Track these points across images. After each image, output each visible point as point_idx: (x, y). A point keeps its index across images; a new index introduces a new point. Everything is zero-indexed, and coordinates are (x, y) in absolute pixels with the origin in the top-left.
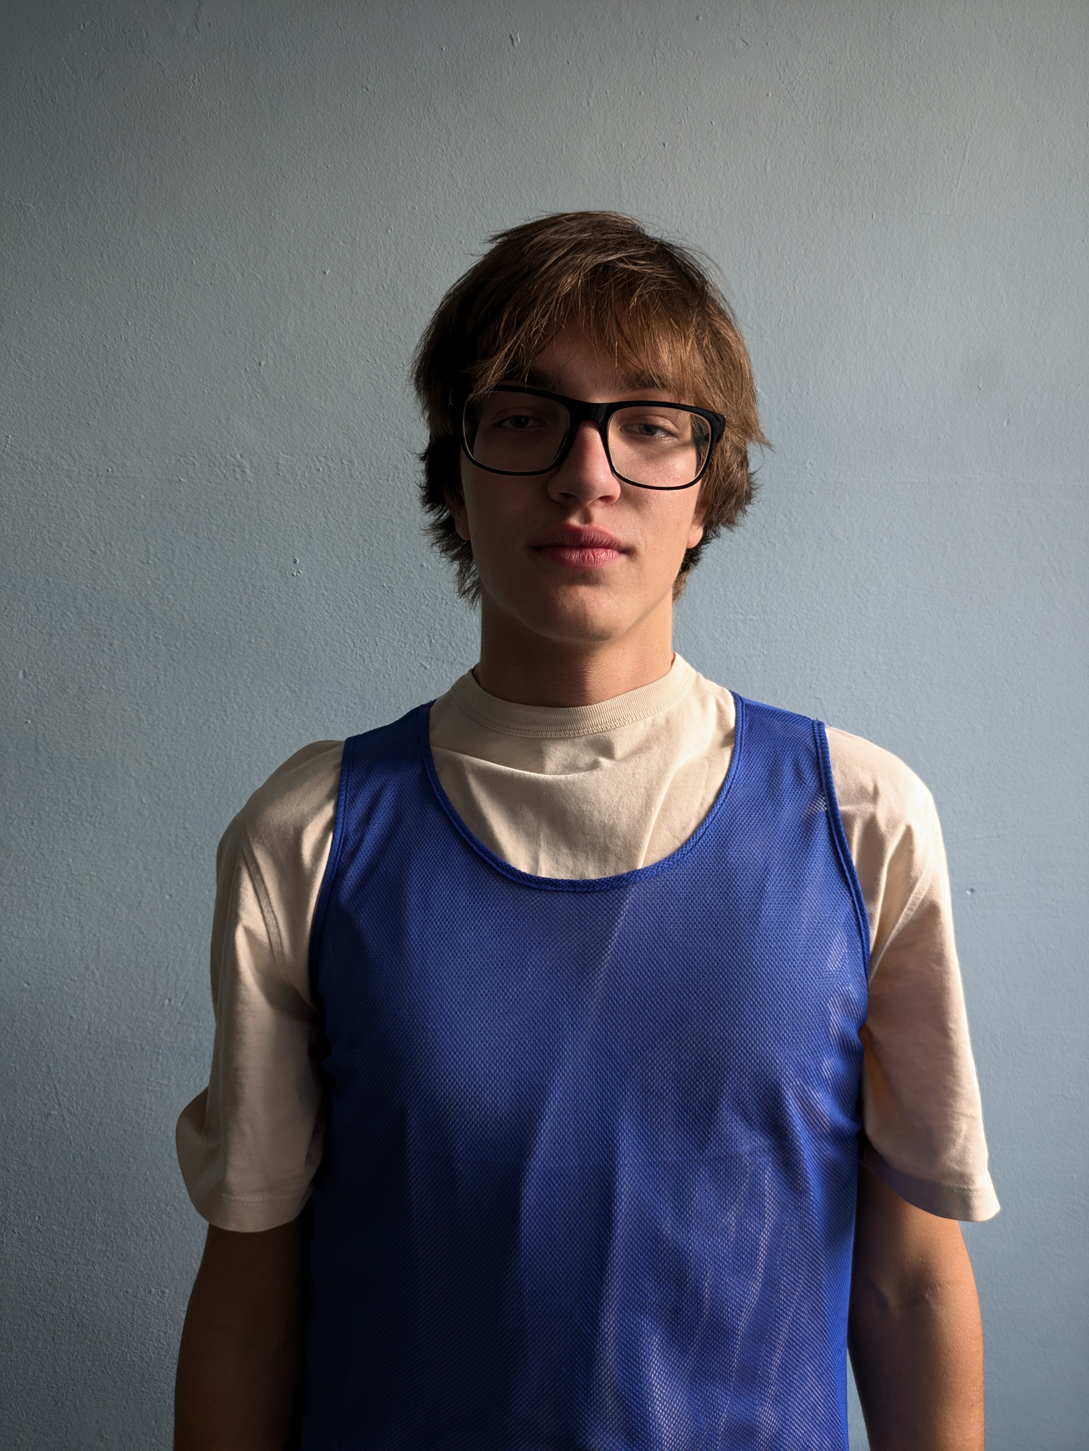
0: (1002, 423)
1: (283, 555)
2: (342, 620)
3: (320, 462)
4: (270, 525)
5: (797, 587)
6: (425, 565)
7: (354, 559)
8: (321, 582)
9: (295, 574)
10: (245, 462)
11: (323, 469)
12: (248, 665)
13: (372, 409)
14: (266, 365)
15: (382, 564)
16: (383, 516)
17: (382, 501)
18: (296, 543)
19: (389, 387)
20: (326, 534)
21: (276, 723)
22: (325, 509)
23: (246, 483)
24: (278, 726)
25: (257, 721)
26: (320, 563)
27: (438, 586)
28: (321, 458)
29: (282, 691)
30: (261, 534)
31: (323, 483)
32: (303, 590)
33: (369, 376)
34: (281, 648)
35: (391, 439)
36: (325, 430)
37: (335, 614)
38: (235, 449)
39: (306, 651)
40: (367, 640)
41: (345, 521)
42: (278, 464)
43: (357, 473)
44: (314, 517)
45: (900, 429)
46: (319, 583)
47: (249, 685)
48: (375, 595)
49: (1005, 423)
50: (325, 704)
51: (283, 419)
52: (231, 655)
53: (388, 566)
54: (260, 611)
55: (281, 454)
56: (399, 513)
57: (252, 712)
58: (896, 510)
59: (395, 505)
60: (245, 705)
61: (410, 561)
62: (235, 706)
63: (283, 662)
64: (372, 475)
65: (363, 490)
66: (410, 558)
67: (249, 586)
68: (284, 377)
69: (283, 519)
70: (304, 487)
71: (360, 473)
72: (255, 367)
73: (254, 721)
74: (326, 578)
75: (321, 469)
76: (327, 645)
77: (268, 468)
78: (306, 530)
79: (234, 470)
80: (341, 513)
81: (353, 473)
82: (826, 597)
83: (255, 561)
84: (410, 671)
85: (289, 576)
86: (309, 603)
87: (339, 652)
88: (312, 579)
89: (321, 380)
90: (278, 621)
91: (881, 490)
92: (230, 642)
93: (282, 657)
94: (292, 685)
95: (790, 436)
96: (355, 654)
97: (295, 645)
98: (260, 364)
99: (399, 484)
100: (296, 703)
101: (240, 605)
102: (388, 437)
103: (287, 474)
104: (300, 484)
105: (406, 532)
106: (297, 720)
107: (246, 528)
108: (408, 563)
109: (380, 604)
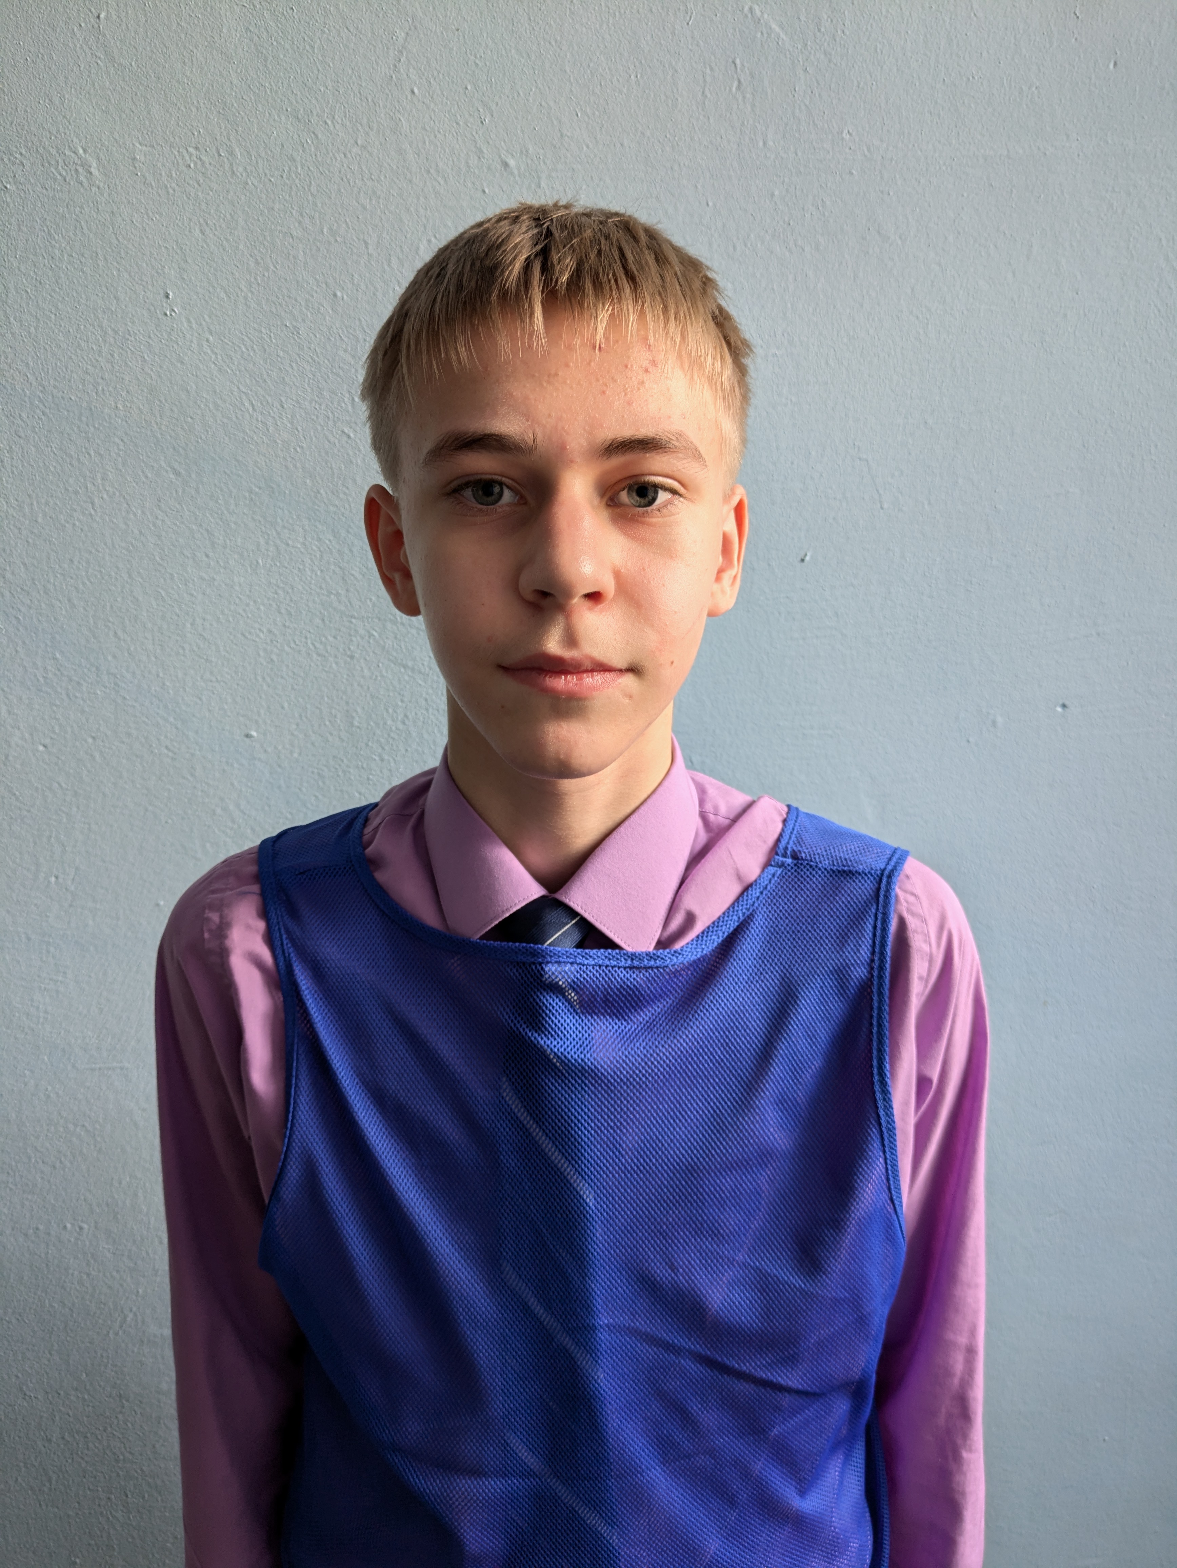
0: (1108, 66)
1: (150, 287)
2: (235, 374)
3: (191, 155)
4: (130, 246)
5: (834, 307)
6: (339, 294)
7: (245, 289)
8: (204, 323)
9: (168, 313)
10: (89, 158)
11: (195, 164)
12: (117, 440)
13: (255, 76)
14: (107, 18)
15: (283, 296)
16: (279, 228)
17: (277, 206)
18: (166, 270)
19: (275, 43)
20: (206, 256)
21: (160, 517)
22: (201, 221)
23: (93, 189)
24: (163, 521)
25: (135, 514)
26: (200, 296)
27: (357, 322)
28: (191, 150)
29: (165, 474)
30: (119, 259)
31: (196, 186)
32: (181, 334)
33: (247, 29)
34: (158, 415)
35: (283, 118)
36: (194, 110)
37: (225, 368)
38: (75, 140)
39: (191, 418)
40: (270, 401)
41: (229, 237)
42: (134, 159)
43: (241, 169)
44: (187, 233)
45: (968, 79)
46: (201, 324)
47: (120, 467)
48: (275, 339)
49: (1111, 66)
50: (222, 490)
51: (136, 94)
52: (94, 427)
53: (290, 297)
54: (126, 365)
55: (138, 145)
56: (300, 223)
57: (128, 504)
58: (965, 195)
59: (294, 212)
60: (117, 494)
61: (319, 290)
62: (105, 496)
63: (161, 434)
64: (261, 171)
65: (251, 193)
66: (318, 286)
67: (110, 331)
68: (133, 35)
69: (147, 237)
70: (171, 191)
71: (245, 169)
72: (92, 20)
73: (131, 516)
74: (210, 317)
75: (192, 166)
76: (217, 410)
77: (122, 167)
78: (179, 251)
79: (76, 170)
80: (224, 226)
81: (235, 170)
82: (873, 320)
83: (115, 297)
84: (329, 442)
85: (160, 316)
86: (189, 353)
87: (234, 419)
88: (192, 320)
89: (183, 37)
90: (151, 379)
91: (944, 168)
92: (91, 409)
93: (160, 429)
94: (176, 466)
95: (820, 95)
96: (255, 421)
97: (176, 410)
98: (98, 17)
99: (297, 181)
100: (184, 490)
101: (100, 359)
102: (279, 116)
103: (147, 174)
104: (166, 187)
105: (311, 250)
106: (187, 513)
107: (99, 251)
108: (316, 292)
109: (283, 351)
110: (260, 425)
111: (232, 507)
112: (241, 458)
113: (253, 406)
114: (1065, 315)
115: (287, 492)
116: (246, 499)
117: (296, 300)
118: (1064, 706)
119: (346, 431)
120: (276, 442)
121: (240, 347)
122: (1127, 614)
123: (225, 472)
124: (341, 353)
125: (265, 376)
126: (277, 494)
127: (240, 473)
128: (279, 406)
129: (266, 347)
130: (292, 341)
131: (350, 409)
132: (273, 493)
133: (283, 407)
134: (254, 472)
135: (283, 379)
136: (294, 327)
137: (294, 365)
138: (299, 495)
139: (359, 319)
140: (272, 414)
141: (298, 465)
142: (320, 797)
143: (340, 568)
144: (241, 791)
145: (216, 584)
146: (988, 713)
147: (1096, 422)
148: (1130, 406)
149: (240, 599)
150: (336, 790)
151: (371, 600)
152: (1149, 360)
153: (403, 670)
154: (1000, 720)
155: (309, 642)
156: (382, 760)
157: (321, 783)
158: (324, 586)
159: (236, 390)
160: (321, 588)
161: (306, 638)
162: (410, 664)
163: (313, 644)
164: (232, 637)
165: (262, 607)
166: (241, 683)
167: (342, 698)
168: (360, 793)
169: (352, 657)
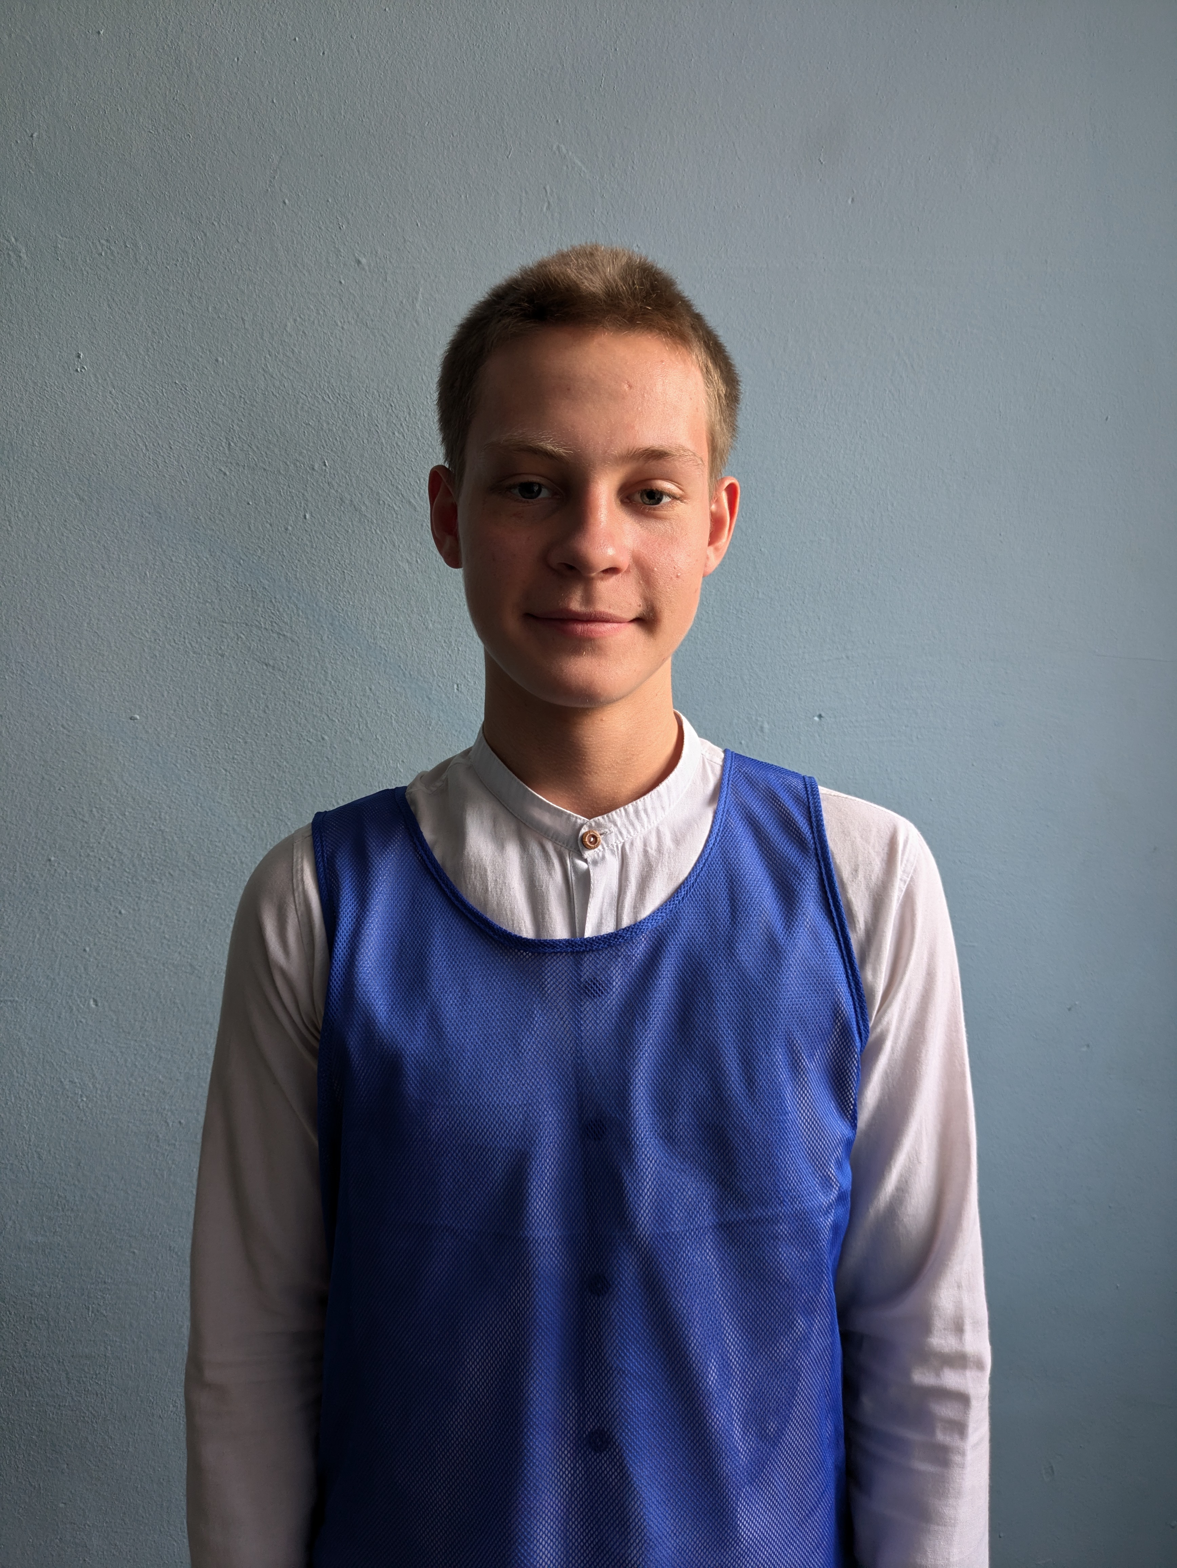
0: (847, 201)
1: (65, 349)
2: (132, 420)
3: (102, 245)
4: (50, 316)
6: (220, 359)
7: (143, 353)
8: (108, 379)
9: (79, 370)
10: (20, 246)
11: (106, 253)
12: (32, 471)
13: (157, 186)
14: (38, 137)
15: (174, 359)
16: (172, 304)
17: (171, 288)
18: (79, 336)
19: (174, 161)
20: (112, 325)
21: (65, 534)
22: (109, 297)
23: (22, 270)
24: (68, 537)
25: (45, 532)
26: (106, 357)
27: (234, 382)
28: (103, 241)
29: (70, 499)
30: (40, 326)
31: (106, 269)
32: (89, 387)
33: (152, 150)
34: (67, 451)
35: (179, 220)
36: (107, 211)
37: (124, 415)
38: (9, 231)
39: (95, 455)
40: (160, 443)
41: (131, 311)
42: (56, 247)
43: (143, 258)
44: (97, 307)
45: (735, 208)
46: (105, 380)
47: (34, 492)
48: (166, 393)
49: (850, 201)
50: (117, 514)
51: (60, 197)
52: (14, 459)
53: (179, 360)
54: (43, 410)
55: (60, 237)
56: (189, 302)
57: (39, 522)
58: (733, 298)
59: (185, 293)
60: (30, 514)
61: (203, 356)
62: (20, 516)
63: (69, 467)
64: (159, 260)
65: (151, 277)
66: (203, 352)
67: (30, 382)
68: (59, 151)
69: (64, 309)
70: (85, 273)
71: (146, 258)
72: (27, 139)
73: (41, 532)
74: (113, 374)
75: (103, 254)
76: (116, 449)
77: (46, 253)
78: (90, 322)
79: (8, 254)
80: (127, 302)
81: (138, 257)
83: (35, 355)
85: (72, 372)
86: (95, 403)
87: (130, 456)
88: (98, 375)
89: (100, 154)
90: (63, 422)
91: (715, 276)
92: (12, 445)
93: (68, 462)
94: (81, 493)
95: (614, 215)
96: (147, 459)
97: (82, 448)
98: (32, 136)
99: (188, 269)
100: (86, 512)
101: (21, 404)
102: (175, 217)
103: (66, 260)
104: (81, 270)
105: (198, 323)
106: (88, 531)
107: (25, 319)
108: (201, 357)
109: (173, 403)
110: (151, 462)
111: (126, 527)
112: (134, 489)
113: (146, 446)
114: (816, 397)
115: (172, 517)
116: (137, 521)
117: (184, 363)
118: (820, 716)
119: (223, 470)
120: (164, 476)
121: (137, 399)
122: (871, 642)
123: (121, 499)
124: (221, 407)
125: (157, 423)
126: (164, 518)
127: (134, 500)
128: (167, 447)
129: (158, 399)
130: (180, 396)
131: (227, 452)
132: (161, 517)
133: (171, 448)
134: (145, 500)
135: (172, 425)
136: (182, 385)
137: (181, 415)
138: (182, 520)
139: (237, 381)
140: (162, 454)
141: (182, 495)
142: (192, 771)
143: (215, 581)
144: (124, 764)
145: (110, 590)
146: (757, 720)
147: (843, 483)
148: (870, 470)
149: (130, 604)
150: (206, 767)
151: (240, 608)
152: (886, 435)
153: (265, 667)
154: (766, 726)
155: (187, 641)
156: (246, 743)
157: (192, 760)
158: (200, 596)
159: (132, 433)
160: (198, 597)
161: (184, 638)
162: (271, 663)
163: (190, 644)
164: (121, 635)
165: (148, 611)
166: (128, 673)
167: (213, 690)
168: (226, 770)
169: (222, 656)
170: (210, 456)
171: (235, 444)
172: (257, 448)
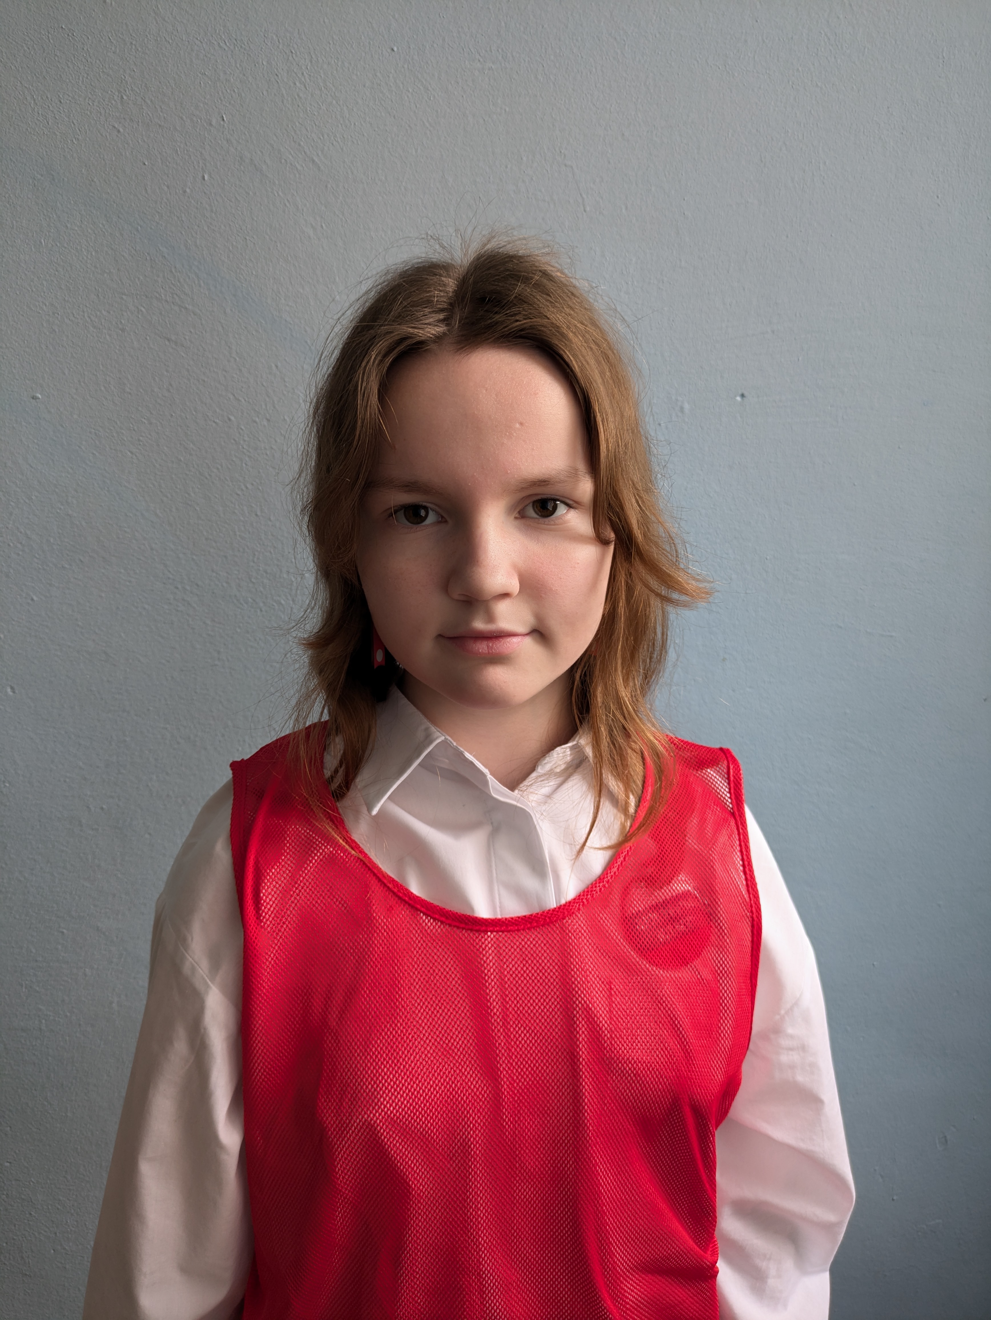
40: (49, 96)
48: (53, 39)
84: (102, 135)
87: (18, 111)
96: (36, 114)
111: (18, 191)
114: (746, 41)
115: (66, 179)
117: (70, 5)
118: (743, 396)
121: (22, 46)
122: (798, 315)
123: (11, 160)
126: (56, 181)
129: (45, 46)
131: (120, 107)
132: (54, 180)
133: (61, 102)
135: (61, 76)
137: (70, 64)
139: (126, 24)
140: (51, 109)
141: (75, 155)
142: (97, 454)
143: (112, 249)
144: (28, 446)
145: (5, 260)
146: (677, 400)
148: (802, 125)
149: (26, 275)
150: (111, 449)
151: (139, 279)
152: (819, 84)
153: (167, 343)
154: (686, 406)
155: (86, 315)
156: (151, 423)
157: (97, 443)
158: (98, 266)
160: (95, 267)
161: (83, 312)
162: (173, 338)
163: (89, 317)
164: (19, 309)
165: (45, 283)
166: (27, 349)
167: (115, 367)
168: (132, 453)
169: (123, 330)
170: (103, 112)
171: (127, 96)
172: (151, 101)
